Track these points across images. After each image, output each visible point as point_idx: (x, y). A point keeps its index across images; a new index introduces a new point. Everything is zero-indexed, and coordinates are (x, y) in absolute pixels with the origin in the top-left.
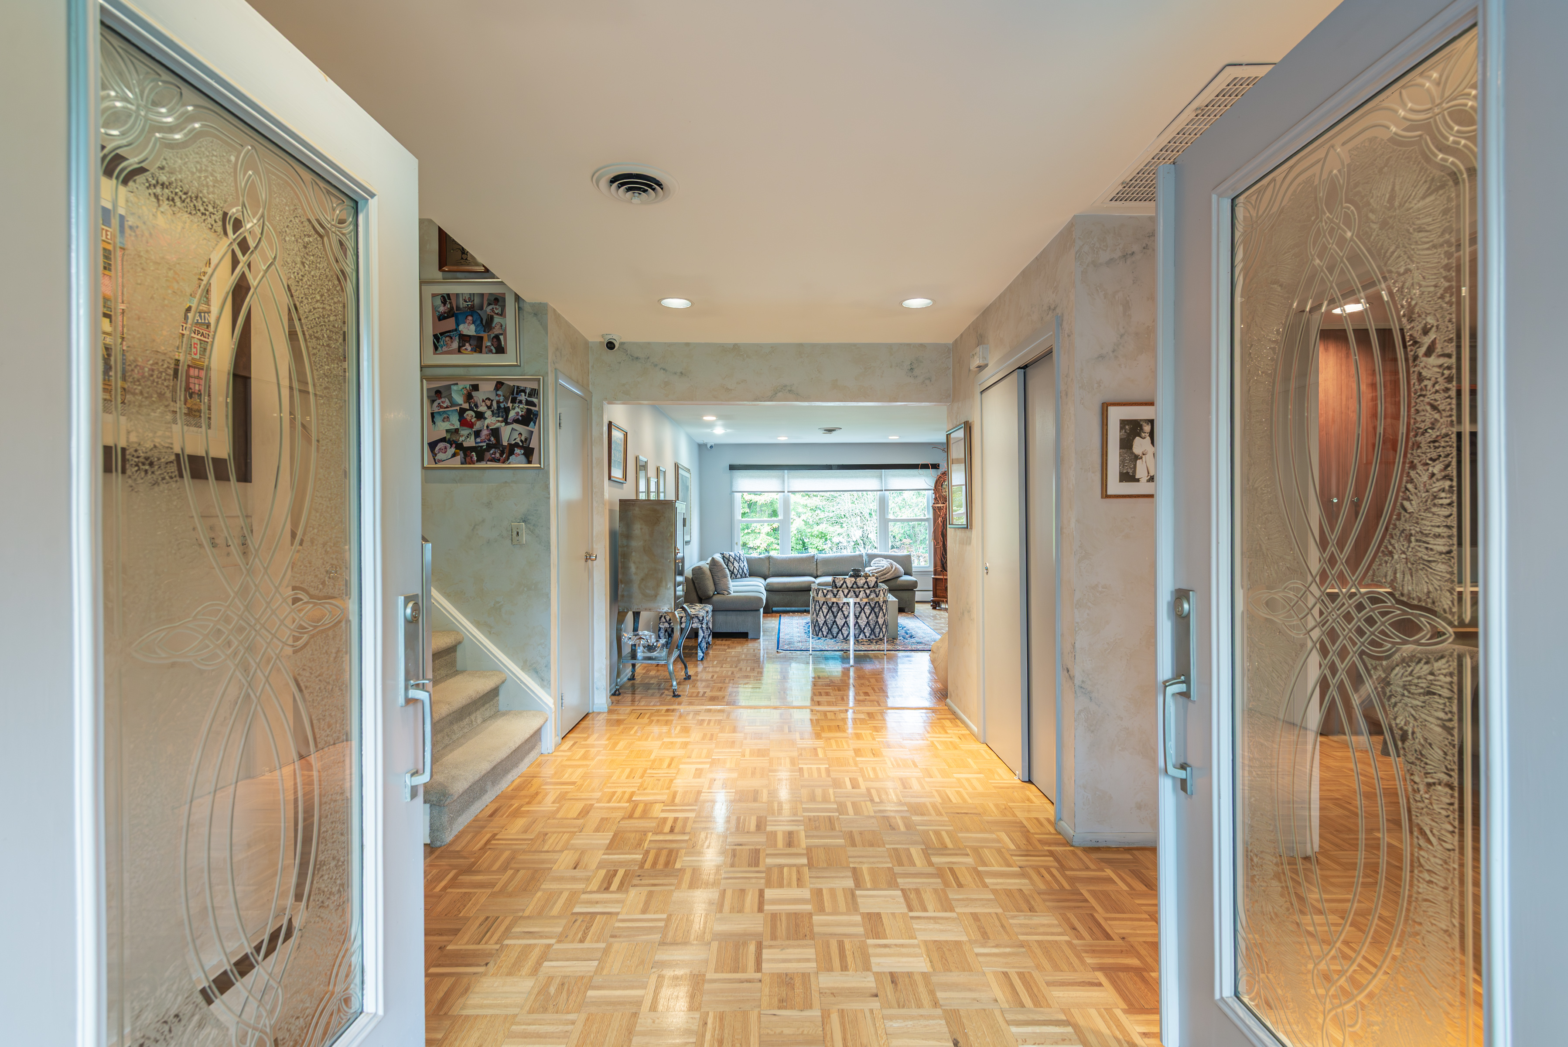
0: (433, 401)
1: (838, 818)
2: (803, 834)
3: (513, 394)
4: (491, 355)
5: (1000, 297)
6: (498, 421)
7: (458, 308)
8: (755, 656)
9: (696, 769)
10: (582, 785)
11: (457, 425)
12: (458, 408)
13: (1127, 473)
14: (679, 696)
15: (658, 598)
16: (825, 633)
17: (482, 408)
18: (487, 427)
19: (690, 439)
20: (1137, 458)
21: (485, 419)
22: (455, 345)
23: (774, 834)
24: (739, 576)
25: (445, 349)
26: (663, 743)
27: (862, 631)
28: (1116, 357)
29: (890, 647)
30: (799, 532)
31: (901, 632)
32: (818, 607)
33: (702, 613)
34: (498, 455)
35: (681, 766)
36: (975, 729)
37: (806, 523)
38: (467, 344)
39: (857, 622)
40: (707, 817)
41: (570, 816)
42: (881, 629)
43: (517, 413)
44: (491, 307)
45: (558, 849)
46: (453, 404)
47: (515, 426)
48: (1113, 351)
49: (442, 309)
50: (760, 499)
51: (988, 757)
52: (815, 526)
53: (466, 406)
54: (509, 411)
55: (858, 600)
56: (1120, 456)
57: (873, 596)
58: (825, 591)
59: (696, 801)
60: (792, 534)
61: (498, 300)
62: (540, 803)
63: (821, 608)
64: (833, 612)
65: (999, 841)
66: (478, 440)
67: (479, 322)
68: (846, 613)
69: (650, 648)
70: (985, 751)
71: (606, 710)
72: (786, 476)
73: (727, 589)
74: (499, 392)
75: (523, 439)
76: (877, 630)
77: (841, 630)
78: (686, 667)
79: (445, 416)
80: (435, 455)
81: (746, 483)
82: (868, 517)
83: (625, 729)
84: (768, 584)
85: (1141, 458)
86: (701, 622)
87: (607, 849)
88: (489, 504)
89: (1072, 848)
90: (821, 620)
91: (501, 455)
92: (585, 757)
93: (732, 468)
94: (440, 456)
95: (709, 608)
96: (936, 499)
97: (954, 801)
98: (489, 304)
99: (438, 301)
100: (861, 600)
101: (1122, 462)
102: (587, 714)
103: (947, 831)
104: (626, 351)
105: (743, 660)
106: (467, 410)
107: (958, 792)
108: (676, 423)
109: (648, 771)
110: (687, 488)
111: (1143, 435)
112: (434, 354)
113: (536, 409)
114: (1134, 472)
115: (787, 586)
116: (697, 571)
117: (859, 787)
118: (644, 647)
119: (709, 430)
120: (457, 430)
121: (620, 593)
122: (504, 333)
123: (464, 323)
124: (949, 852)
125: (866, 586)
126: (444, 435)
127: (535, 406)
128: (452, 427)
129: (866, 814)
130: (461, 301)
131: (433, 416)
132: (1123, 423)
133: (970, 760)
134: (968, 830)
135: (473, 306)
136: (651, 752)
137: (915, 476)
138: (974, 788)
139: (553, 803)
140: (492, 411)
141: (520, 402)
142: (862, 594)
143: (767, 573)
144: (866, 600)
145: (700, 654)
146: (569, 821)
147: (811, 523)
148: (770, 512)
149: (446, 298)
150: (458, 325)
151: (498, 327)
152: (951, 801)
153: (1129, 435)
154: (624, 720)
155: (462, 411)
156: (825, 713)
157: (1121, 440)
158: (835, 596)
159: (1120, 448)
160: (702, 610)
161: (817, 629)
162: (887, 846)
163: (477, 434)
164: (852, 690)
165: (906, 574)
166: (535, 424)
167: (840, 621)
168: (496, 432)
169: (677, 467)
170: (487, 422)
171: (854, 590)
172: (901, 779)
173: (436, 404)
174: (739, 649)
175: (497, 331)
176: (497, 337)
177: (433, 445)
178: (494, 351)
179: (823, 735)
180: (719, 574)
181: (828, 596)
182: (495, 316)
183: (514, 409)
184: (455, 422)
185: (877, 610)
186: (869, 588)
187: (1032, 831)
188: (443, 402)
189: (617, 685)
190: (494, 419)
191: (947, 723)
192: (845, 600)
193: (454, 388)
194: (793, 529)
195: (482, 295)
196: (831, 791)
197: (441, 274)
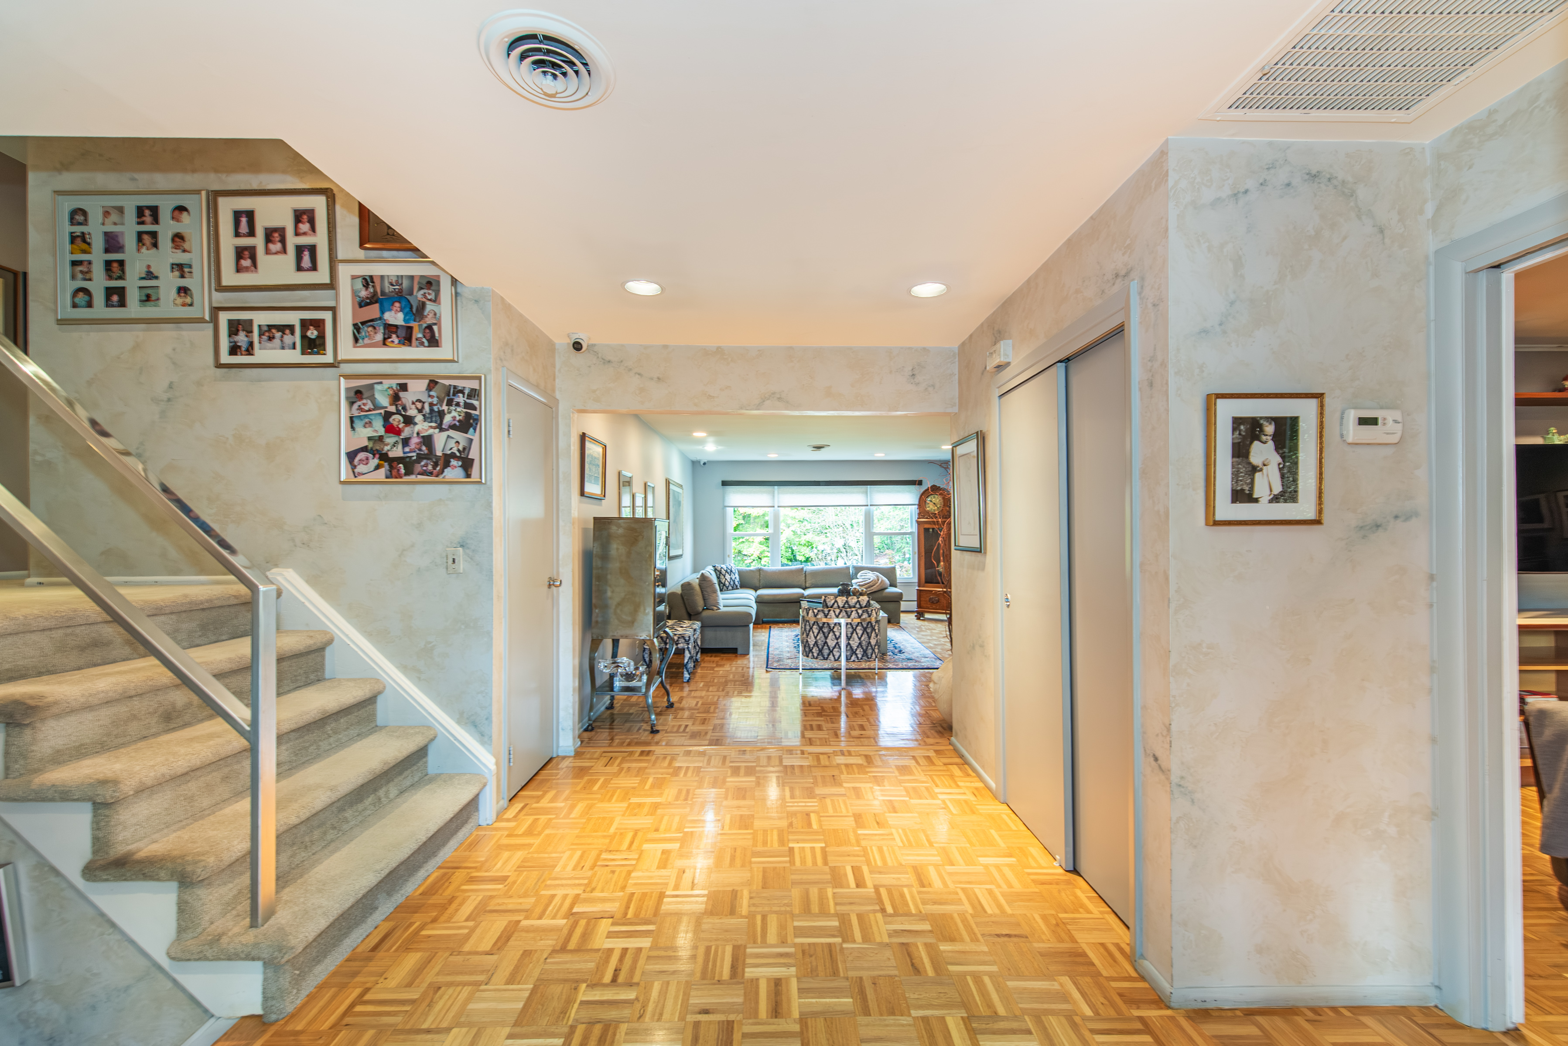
0: (352, 403)
1: (842, 949)
2: (794, 985)
3: (449, 395)
4: (422, 349)
5: (1028, 281)
6: (431, 427)
7: (383, 293)
8: (743, 676)
9: (664, 852)
10: (514, 882)
11: (381, 431)
12: (382, 411)
13: (1242, 490)
14: (658, 731)
15: (636, 624)
16: (815, 655)
17: (412, 412)
18: (418, 434)
19: (683, 455)
20: (1254, 469)
21: (416, 424)
22: (379, 337)
23: (755, 982)
24: (730, 588)
25: (367, 341)
26: (630, 804)
27: (854, 652)
28: (1224, 332)
29: (881, 665)
30: (789, 541)
31: (890, 646)
32: (808, 627)
33: (689, 633)
34: (430, 468)
35: (646, 846)
36: (993, 785)
37: (795, 533)
38: (394, 336)
39: (849, 644)
40: (666, 949)
41: (480, 949)
42: (873, 650)
43: (454, 418)
44: (422, 292)
45: (444, 1025)
46: (376, 407)
47: (451, 433)
48: (1220, 325)
49: (364, 293)
50: (754, 512)
51: (1014, 828)
52: (803, 535)
53: (392, 409)
54: (445, 414)
55: (849, 620)
56: (1233, 467)
57: (865, 616)
58: (816, 611)
59: (656, 913)
60: (782, 543)
61: (430, 283)
62: (448, 921)
63: (811, 628)
64: (824, 633)
65: (1064, 997)
66: (407, 449)
67: (407, 309)
68: (837, 634)
69: (629, 677)
70: (1008, 815)
71: (572, 754)
72: (776, 492)
73: (716, 604)
74: (432, 393)
75: (461, 448)
76: (870, 651)
77: (832, 651)
78: (668, 694)
79: (367, 420)
80: (354, 467)
81: (737, 497)
82: (849, 527)
83: (589, 781)
84: (758, 596)
85: (1261, 470)
86: (687, 642)
87: (516, 1024)
88: (419, 526)
89: (1169, 1012)
90: (812, 641)
91: (434, 467)
92: (529, 832)
93: (725, 483)
94: (361, 468)
95: (697, 625)
96: (919, 514)
97: (989, 911)
98: (421, 288)
99: (359, 284)
100: (852, 620)
101: (1235, 475)
102: (551, 759)
103: (991, 975)
104: (596, 353)
105: (731, 681)
106: (394, 414)
107: (990, 892)
108: (667, 439)
109: (604, 856)
110: (679, 504)
111: (1264, 438)
112: (354, 347)
113: (477, 413)
114: (1252, 489)
115: (778, 598)
116: (687, 587)
117: (865, 886)
118: (622, 676)
119: (700, 447)
120: (381, 438)
121: (594, 619)
122: (438, 323)
123: (390, 310)
124: (1002, 1025)
125: (858, 606)
126: (365, 443)
127: (475, 409)
128: (375, 434)
129: (878, 940)
130: (387, 284)
131: (352, 420)
132: (1237, 422)
133: (993, 832)
134: (1020, 976)
135: (401, 291)
136: (612, 820)
137: (898, 492)
138: (1010, 886)
139: (467, 920)
140: (424, 415)
141: (458, 404)
142: (854, 614)
143: (757, 585)
144: (859, 620)
145: (686, 675)
146: (476, 958)
147: (799, 533)
148: (763, 523)
149: (368, 281)
150: (383, 312)
151: (431, 315)
152: (985, 912)
153: (1244, 438)
154: (590, 768)
155: (387, 415)
156: (817, 756)
157: (1234, 444)
158: (826, 616)
159: (1233, 456)
160: (689, 629)
161: (807, 649)
162: (914, 1013)
163: (406, 442)
164: (843, 718)
165: (891, 585)
166: (475, 430)
167: (831, 643)
168: (428, 441)
169: (668, 482)
170: (417, 428)
171: (846, 610)
172: (915, 868)
173: (356, 406)
174: (728, 668)
175: (429, 320)
176: (430, 327)
177: (351, 456)
178: (426, 343)
179: (819, 791)
180: (709, 590)
181: (819, 616)
182: (428, 302)
183: (450, 413)
184: (378, 428)
185: (869, 630)
186: (861, 607)
187: (1105, 973)
188: (364, 404)
189: (589, 720)
190: (427, 424)
191: (956, 770)
192: (836, 620)
193: (377, 387)
194: (783, 539)
195: (412, 278)
196: (830, 892)
197: (363, 252)
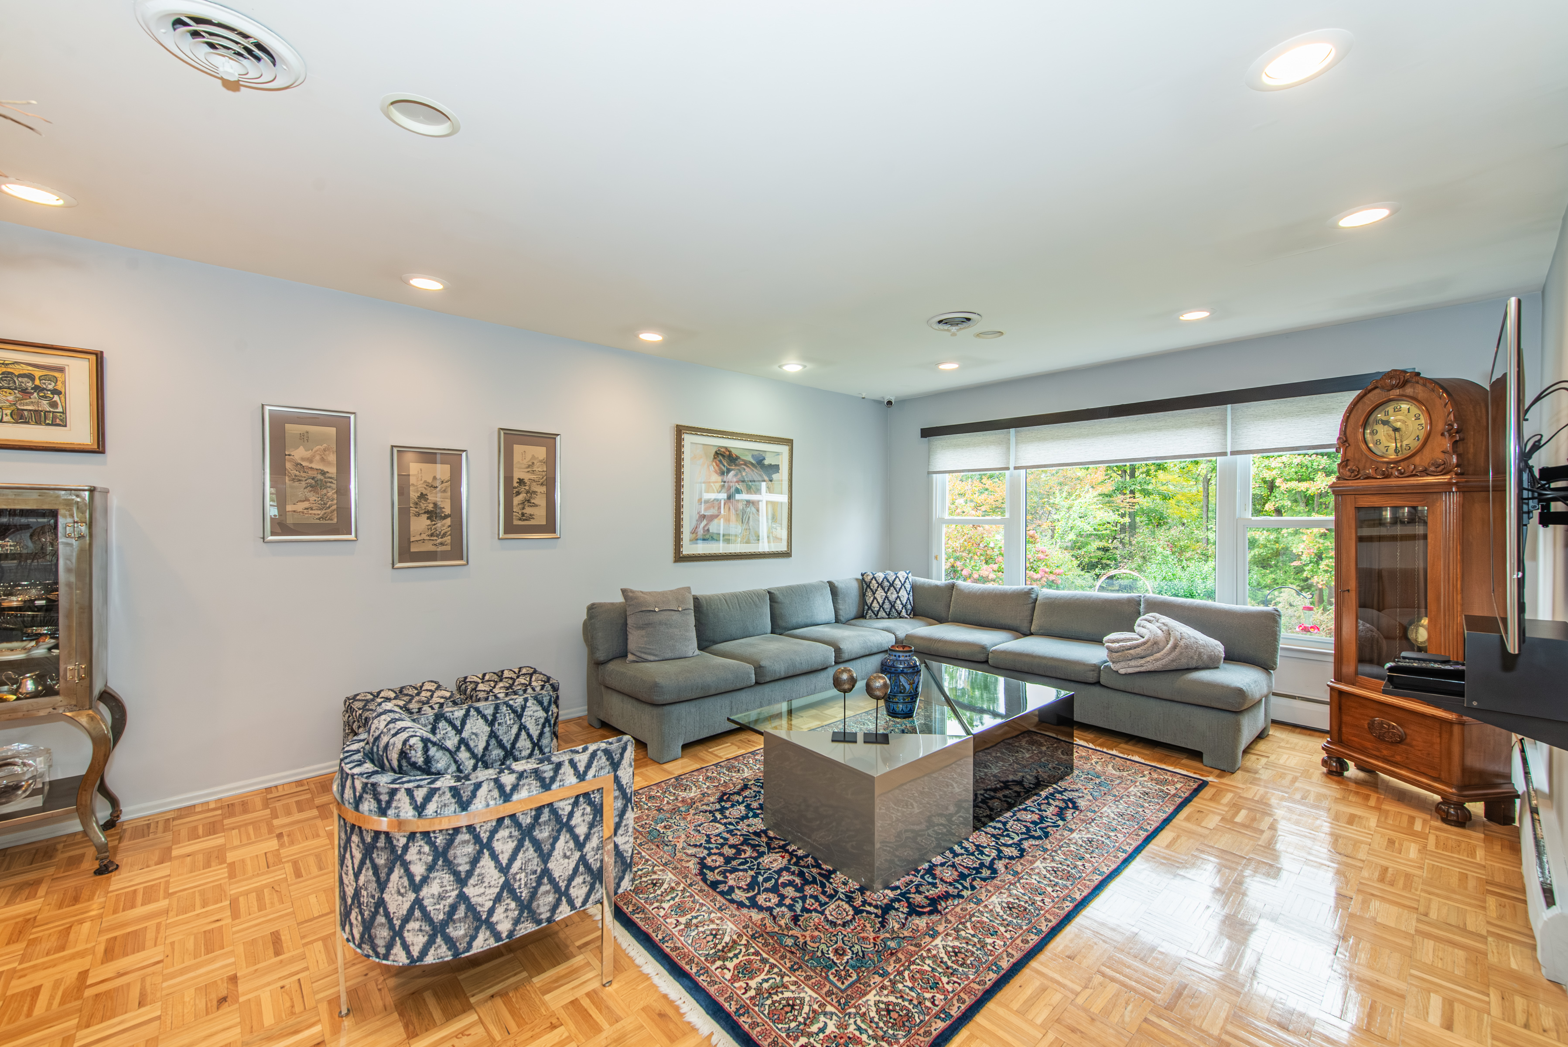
72: (1013, 440)
81: (949, 456)
93: (926, 433)
